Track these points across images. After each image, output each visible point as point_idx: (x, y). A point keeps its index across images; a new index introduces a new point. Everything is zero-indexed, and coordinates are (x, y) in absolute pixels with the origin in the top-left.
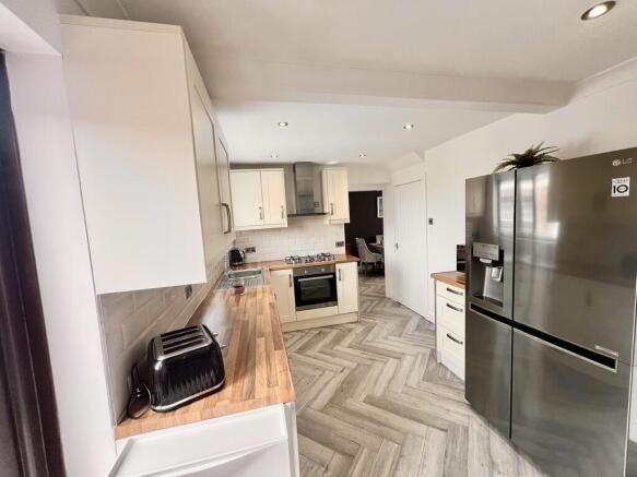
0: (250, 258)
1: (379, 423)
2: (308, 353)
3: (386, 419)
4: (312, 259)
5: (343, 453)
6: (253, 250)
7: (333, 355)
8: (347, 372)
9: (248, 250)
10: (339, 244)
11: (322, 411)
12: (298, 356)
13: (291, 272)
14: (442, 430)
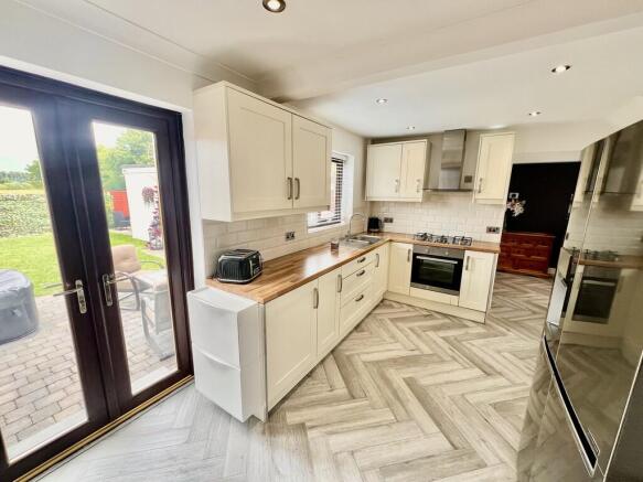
0: (387, 227)
1: (398, 398)
2: (400, 324)
3: (408, 400)
4: (444, 239)
5: (350, 392)
6: (391, 221)
7: (418, 336)
8: (416, 353)
9: (387, 220)
10: (491, 230)
11: (364, 362)
12: (389, 322)
13: (411, 247)
14: (453, 445)
